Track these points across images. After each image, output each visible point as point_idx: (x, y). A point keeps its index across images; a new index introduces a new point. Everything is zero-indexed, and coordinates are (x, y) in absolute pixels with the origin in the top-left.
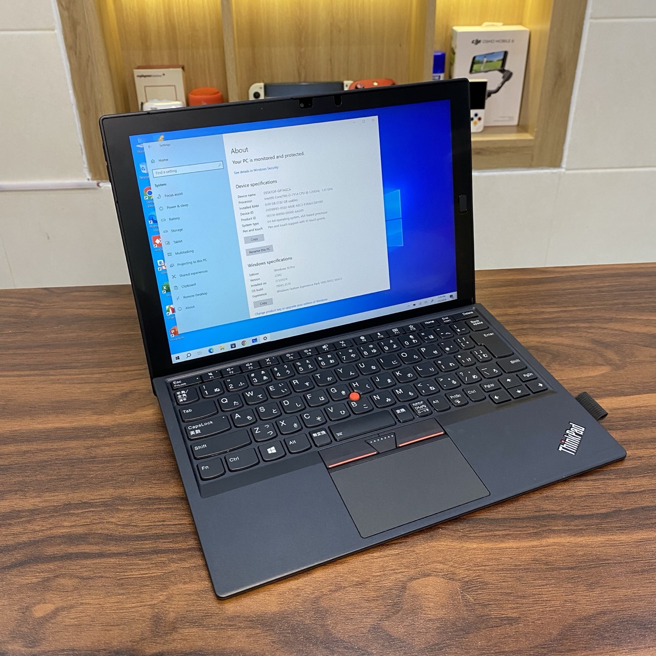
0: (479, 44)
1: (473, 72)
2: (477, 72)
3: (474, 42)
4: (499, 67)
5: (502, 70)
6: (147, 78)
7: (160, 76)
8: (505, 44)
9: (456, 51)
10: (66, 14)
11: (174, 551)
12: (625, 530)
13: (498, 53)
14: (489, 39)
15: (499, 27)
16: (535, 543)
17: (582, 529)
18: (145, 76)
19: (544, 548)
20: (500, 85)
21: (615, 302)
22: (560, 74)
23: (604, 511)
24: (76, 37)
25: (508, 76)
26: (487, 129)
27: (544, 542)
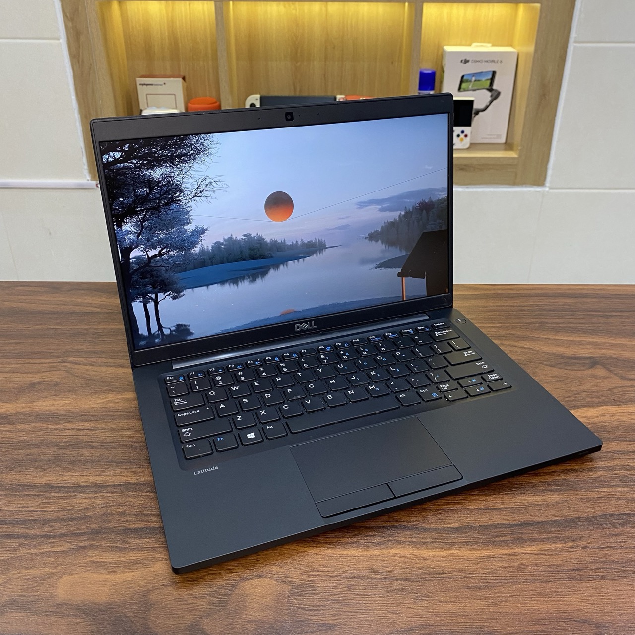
0: (467, 64)
1: (462, 90)
2: (465, 90)
3: (463, 61)
4: (487, 86)
5: (490, 90)
6: (148, 86)
7: (161, 85)
8: (493, 64)
9: (445, 69)
10: (70, 24)
11: (26, 537)
12: (471, 546)
13: (487, 73)
14: (478, 59)
15: (488, 48)
16: (377, 552)
17: (427, 542)
18: (147, 85)
19: (384, 558)
20: (488, 104)
21: (533, 321)
22: (544, 95)
23: (456, 525)
24: (80, 47)
25: (496, 95)
26: (473, 146)
27: (386, 552)
